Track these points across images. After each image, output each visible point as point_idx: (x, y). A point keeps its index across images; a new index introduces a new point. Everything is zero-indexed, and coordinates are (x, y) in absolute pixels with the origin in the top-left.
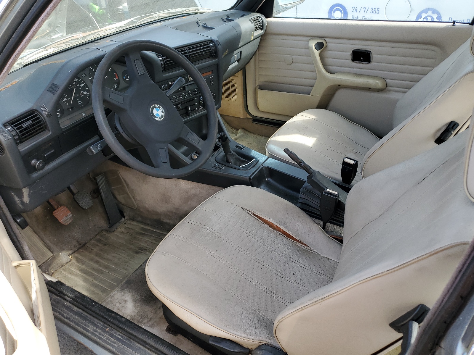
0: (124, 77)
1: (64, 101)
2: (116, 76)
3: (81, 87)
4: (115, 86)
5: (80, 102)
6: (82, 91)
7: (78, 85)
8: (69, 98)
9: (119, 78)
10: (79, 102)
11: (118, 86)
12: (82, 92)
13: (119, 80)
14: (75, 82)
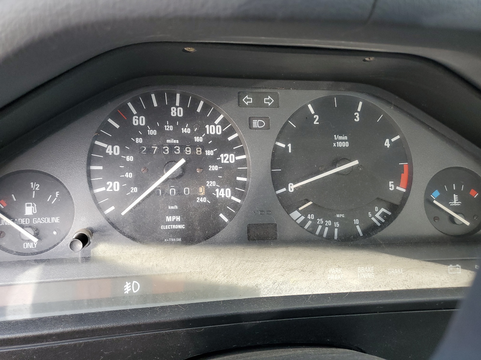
0: (436, 194)
1: (103, 189)
2: (404, 177)
3: (219, 163)
4: (374, 214)
5: (175, 223)
6: (218, 181)
7: (209, 153)
8: (135, 190)
9: (409, 187)
10: (169, 219)
11: (388, 220)
12: (213, 183)
13: (405, 197)
14: (208, 137)
